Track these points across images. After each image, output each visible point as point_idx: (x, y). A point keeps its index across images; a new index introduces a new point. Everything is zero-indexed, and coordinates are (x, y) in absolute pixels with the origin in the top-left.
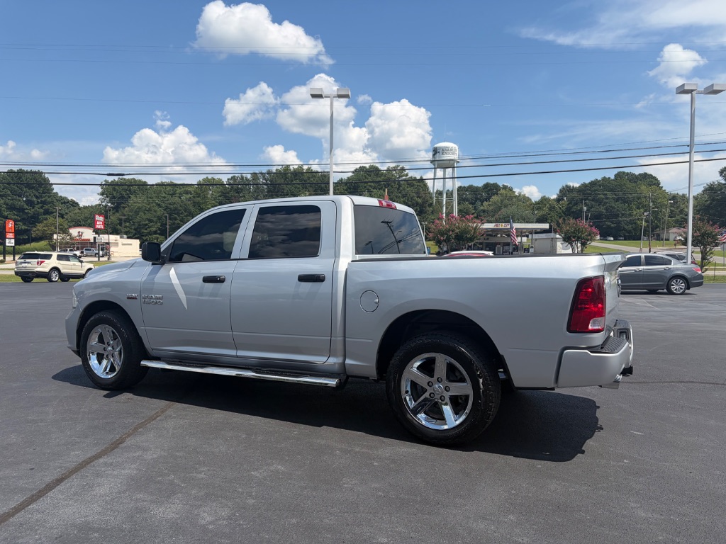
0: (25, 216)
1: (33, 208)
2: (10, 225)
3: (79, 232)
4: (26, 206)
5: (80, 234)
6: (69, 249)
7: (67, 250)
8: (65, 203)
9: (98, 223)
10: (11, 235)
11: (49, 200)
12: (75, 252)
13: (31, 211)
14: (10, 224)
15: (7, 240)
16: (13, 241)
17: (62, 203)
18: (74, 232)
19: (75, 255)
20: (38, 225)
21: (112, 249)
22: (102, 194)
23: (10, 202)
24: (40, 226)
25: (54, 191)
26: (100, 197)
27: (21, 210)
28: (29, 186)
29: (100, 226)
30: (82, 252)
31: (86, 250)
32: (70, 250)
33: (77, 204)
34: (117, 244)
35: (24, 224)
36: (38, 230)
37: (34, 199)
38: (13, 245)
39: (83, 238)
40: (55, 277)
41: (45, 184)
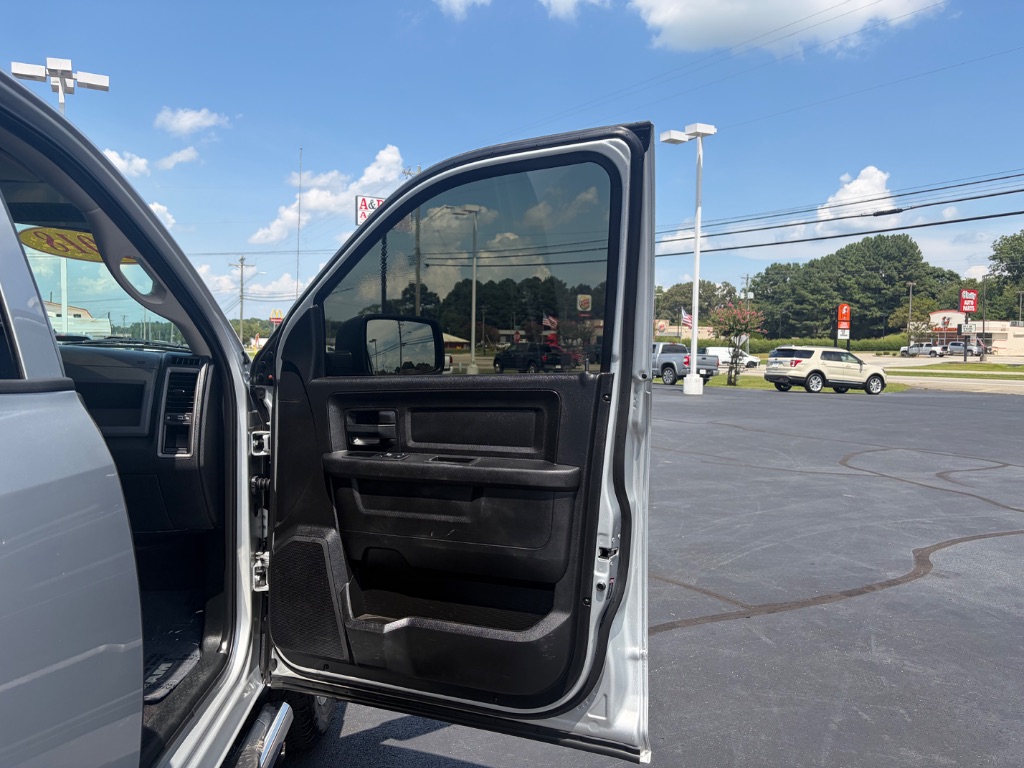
0: (882, 299)
1: (893, 285)
2: (844, 312)
3: (944, 318)
4: (883, 285)
5: (946, 322)
6: (925, 344)
7: (922, 345)
8: (938, 276)
9: (966, 303)
10: (844, 325)
11: (916, 274)
12: (934, 348)
13: (889, 291)
14: (845, 310)
15: (840, 332)
16: (847, 332)
17: (935, 277)
18: (936, 319)
19: (935, 352)
20: (897, 309)
21: (995, 344)
22: (994, 258)
23: (863, 281)
24: (899, 312)
25: (924, 261)
26: (992, 262)
27: (877, 290)
28: (889, 257)
29: (969, 306)
30: (945, 349)
31: (952, 344)
32: (927, 345)
33: (957, 276)
34: (1004, 336)
35: (881, 309)
36: (897, 317)
37: (895, 273)
38: (848, 338)
39: (949, 327)
40: (816, 385)
41: (912, 251)
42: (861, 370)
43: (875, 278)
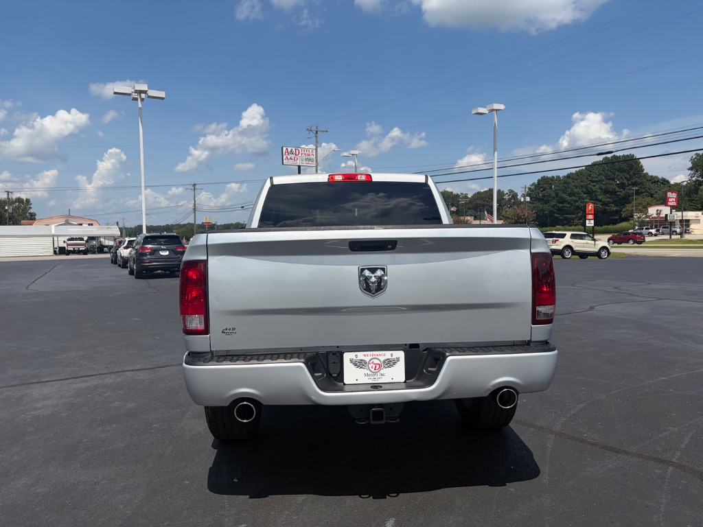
0: (617, 199)
1: (624, 189)
2: (590, 208)
3: (657, 211)
4: (617, 189)
5: (659, 212)
6: (644, 228)
8: (655, 182)
9: (670, 200)
10: (591, 217)
11: (639, 181)
12: (651, 231)
13: (622, 193)
14: (590, 207)
15: (587, 221)
16: (592, 221)
17: (652, 183)
18: (652, 211)
19: (651, 233)
20: (627, 205)
21: (691, 227)
22: (691, 169)
23: (603, 187)
24: (628, 207)
25: (645, 172)
26: (690, 171)
27: (613, 193)
28: (621, 170)
29: (672, 201)
30: (658, 231)
31: (663, 228)
32: (646, 229)
33: (668, 182)
34: (698, 221)
35: (616, 205)
36: (627, 210)
37: (625, 181)
38: (593, 225)
39: (661, 216)
40: (568, 254)
41: (636, 166)
42: (595, 245)
43: (612, 184)
